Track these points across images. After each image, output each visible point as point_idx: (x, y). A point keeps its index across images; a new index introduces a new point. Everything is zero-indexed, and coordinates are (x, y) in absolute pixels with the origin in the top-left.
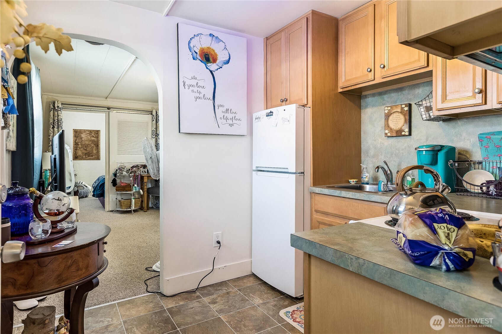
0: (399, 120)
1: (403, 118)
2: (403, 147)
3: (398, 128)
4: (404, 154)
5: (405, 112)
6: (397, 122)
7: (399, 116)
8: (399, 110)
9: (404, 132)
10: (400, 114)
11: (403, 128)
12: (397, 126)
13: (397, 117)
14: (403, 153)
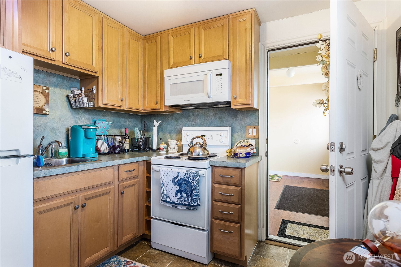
0: (40, 100)
1: (44, 99)
2: (39, 124)
3: (38, 106)
4: (40, 130)
5: (46, 94)
6: (37, 101)
7: (40, 96)
8: (41, 91)
9: (45, 111)
10: (41, 94)
11: (44, 107)
12: (38, 104)
13: (38, 96)
14: (38, 130)
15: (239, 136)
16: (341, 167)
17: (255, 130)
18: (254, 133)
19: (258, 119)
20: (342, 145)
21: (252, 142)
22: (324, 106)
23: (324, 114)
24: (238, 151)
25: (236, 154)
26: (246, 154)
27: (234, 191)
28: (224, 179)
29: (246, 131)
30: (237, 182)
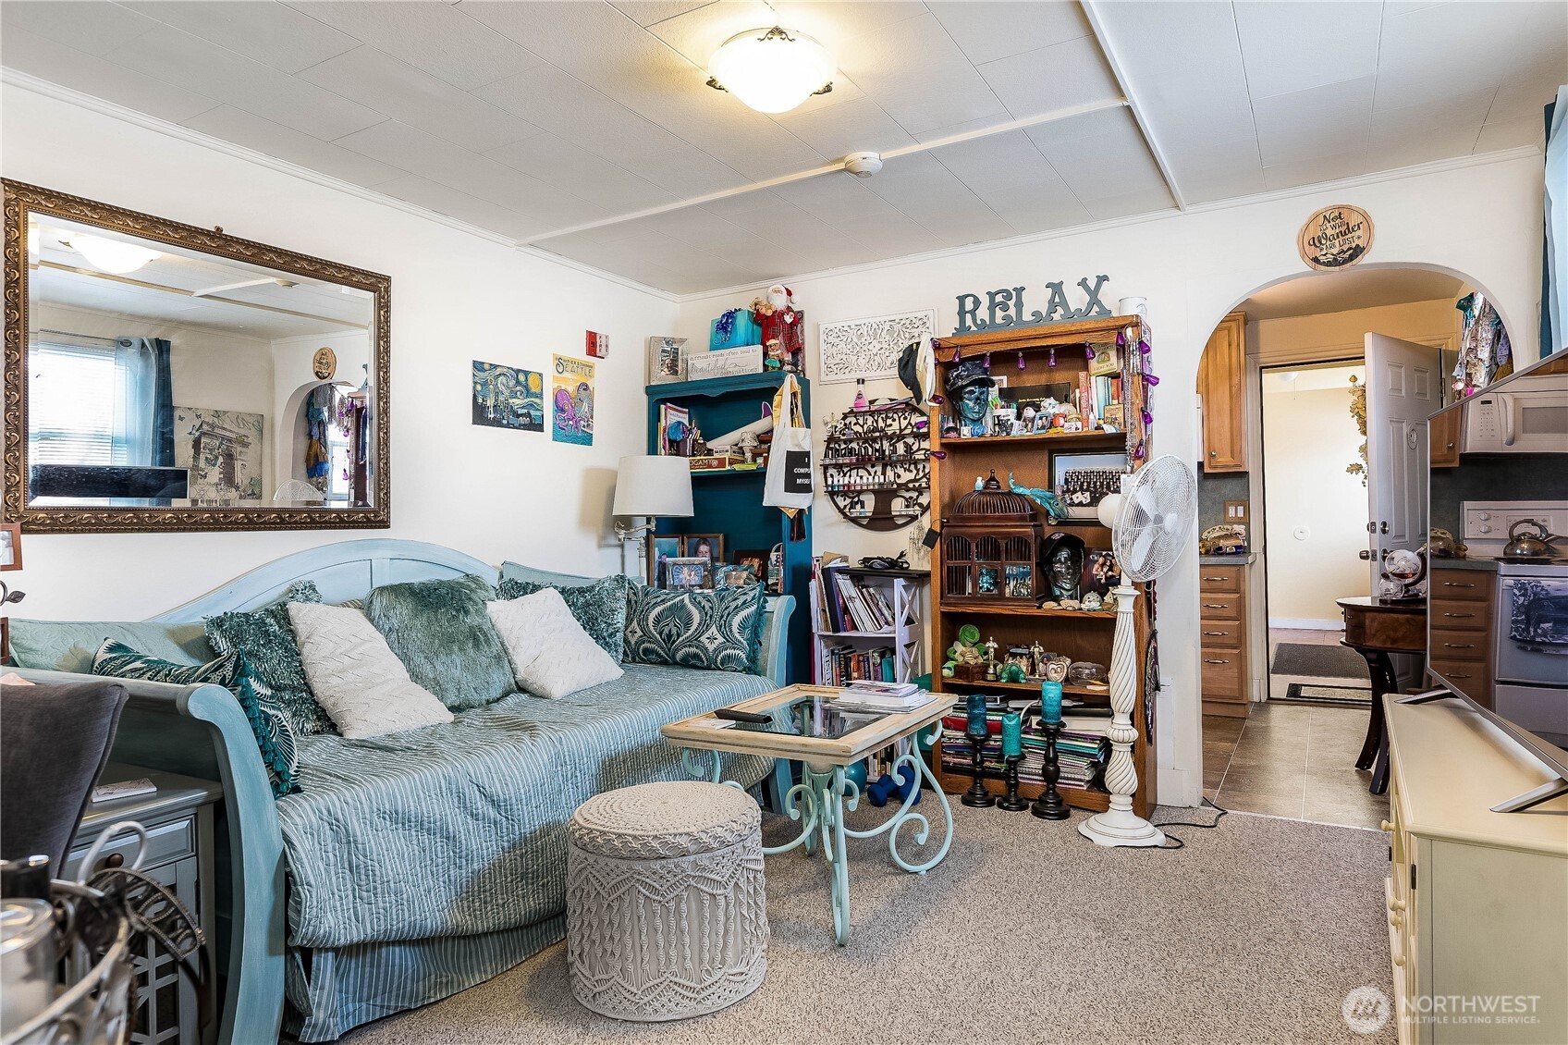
15: (1210, 520)
16: (1385, 551)
17: (1241, 509)
18: (1241, 514)
19: (1246, 488)
20: (1384, 524)
21: (1240, 528)
22: (1363, 472)
23: (1363, 483)
24: (1222, 543)
25: (1220, 548)
26: (1236, 547)
27: (1229, 601)
28: (1211, 583)
29: (1226, 511)
30: (1233, 587)
